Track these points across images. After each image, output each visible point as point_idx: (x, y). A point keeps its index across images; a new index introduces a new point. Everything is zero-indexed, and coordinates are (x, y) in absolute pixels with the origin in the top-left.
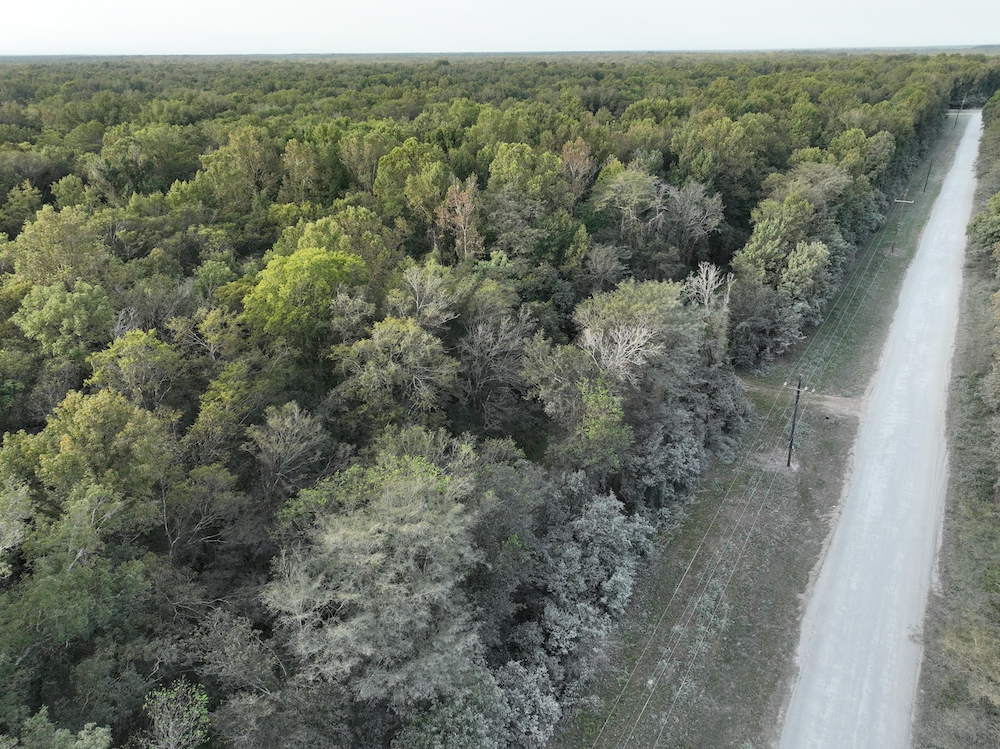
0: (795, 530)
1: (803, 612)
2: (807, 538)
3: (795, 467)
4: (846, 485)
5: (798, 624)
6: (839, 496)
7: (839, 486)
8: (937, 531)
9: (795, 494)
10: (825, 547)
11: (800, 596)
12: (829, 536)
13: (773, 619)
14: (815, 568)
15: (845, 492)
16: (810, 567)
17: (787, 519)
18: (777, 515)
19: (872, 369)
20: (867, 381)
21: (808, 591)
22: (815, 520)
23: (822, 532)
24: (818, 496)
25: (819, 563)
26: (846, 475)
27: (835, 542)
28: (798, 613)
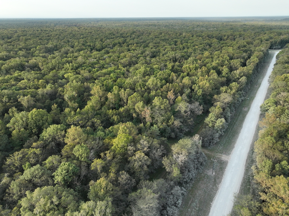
0: (212, 189)
1: (211, 207)
2: (214, 190)
3: (214, 174)
4: (223, 179)
5: (210, 209)
6: (221, 181)
7: (222, 178)
8: (238, 190)
9: (213, 180)
10: (217, 193)
11: (211, 203)
12: (218, 190)
13: (206, 208)
14: (215, 198)
15: (222, 180)
16: (214, 198)
17: (211, 186)
18: (209, 185)
19: (233, 147)
20: (232, 151)
21: (213, 202)
22: (216, 186)
23: (217, 189)
24: (217, 181)
25: (216, 196)
26: (223, 176)
27: (219, 192)
28: (210, 207)
